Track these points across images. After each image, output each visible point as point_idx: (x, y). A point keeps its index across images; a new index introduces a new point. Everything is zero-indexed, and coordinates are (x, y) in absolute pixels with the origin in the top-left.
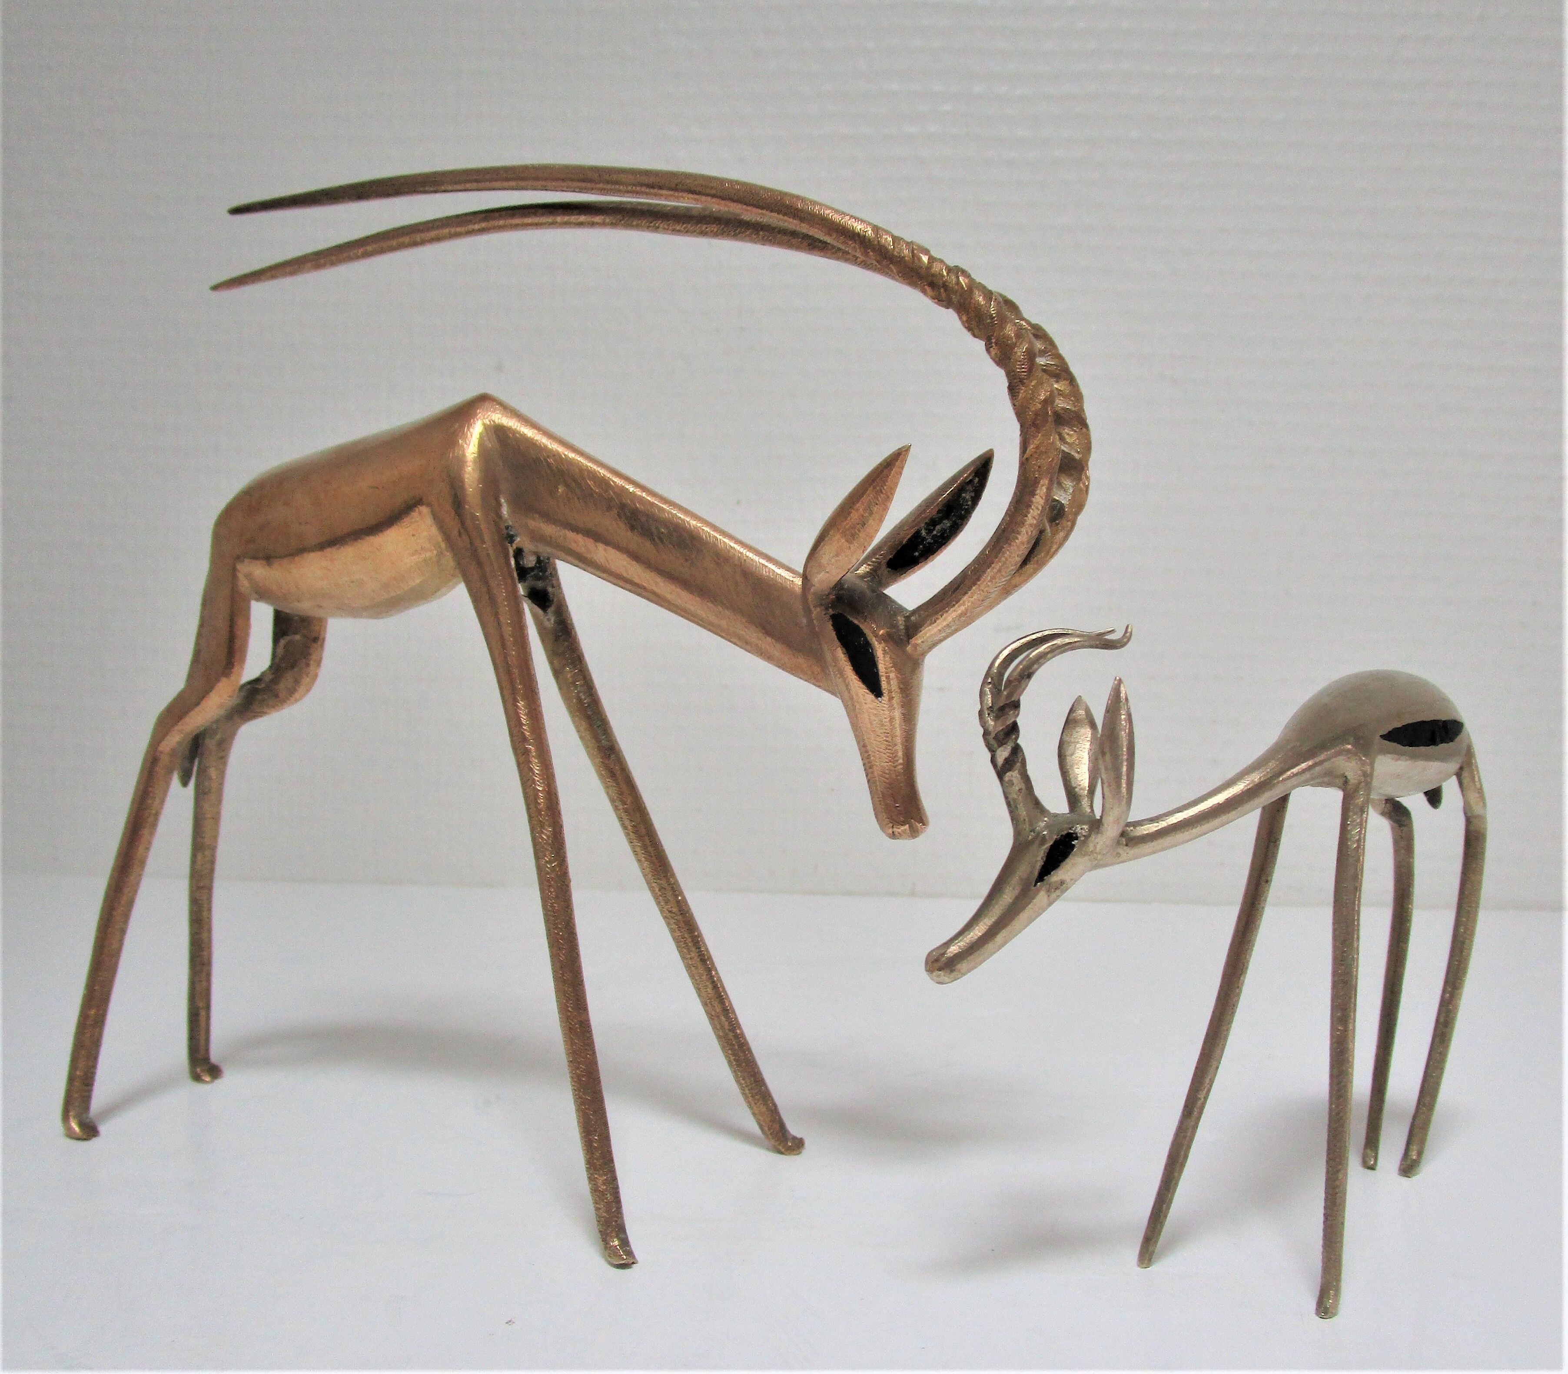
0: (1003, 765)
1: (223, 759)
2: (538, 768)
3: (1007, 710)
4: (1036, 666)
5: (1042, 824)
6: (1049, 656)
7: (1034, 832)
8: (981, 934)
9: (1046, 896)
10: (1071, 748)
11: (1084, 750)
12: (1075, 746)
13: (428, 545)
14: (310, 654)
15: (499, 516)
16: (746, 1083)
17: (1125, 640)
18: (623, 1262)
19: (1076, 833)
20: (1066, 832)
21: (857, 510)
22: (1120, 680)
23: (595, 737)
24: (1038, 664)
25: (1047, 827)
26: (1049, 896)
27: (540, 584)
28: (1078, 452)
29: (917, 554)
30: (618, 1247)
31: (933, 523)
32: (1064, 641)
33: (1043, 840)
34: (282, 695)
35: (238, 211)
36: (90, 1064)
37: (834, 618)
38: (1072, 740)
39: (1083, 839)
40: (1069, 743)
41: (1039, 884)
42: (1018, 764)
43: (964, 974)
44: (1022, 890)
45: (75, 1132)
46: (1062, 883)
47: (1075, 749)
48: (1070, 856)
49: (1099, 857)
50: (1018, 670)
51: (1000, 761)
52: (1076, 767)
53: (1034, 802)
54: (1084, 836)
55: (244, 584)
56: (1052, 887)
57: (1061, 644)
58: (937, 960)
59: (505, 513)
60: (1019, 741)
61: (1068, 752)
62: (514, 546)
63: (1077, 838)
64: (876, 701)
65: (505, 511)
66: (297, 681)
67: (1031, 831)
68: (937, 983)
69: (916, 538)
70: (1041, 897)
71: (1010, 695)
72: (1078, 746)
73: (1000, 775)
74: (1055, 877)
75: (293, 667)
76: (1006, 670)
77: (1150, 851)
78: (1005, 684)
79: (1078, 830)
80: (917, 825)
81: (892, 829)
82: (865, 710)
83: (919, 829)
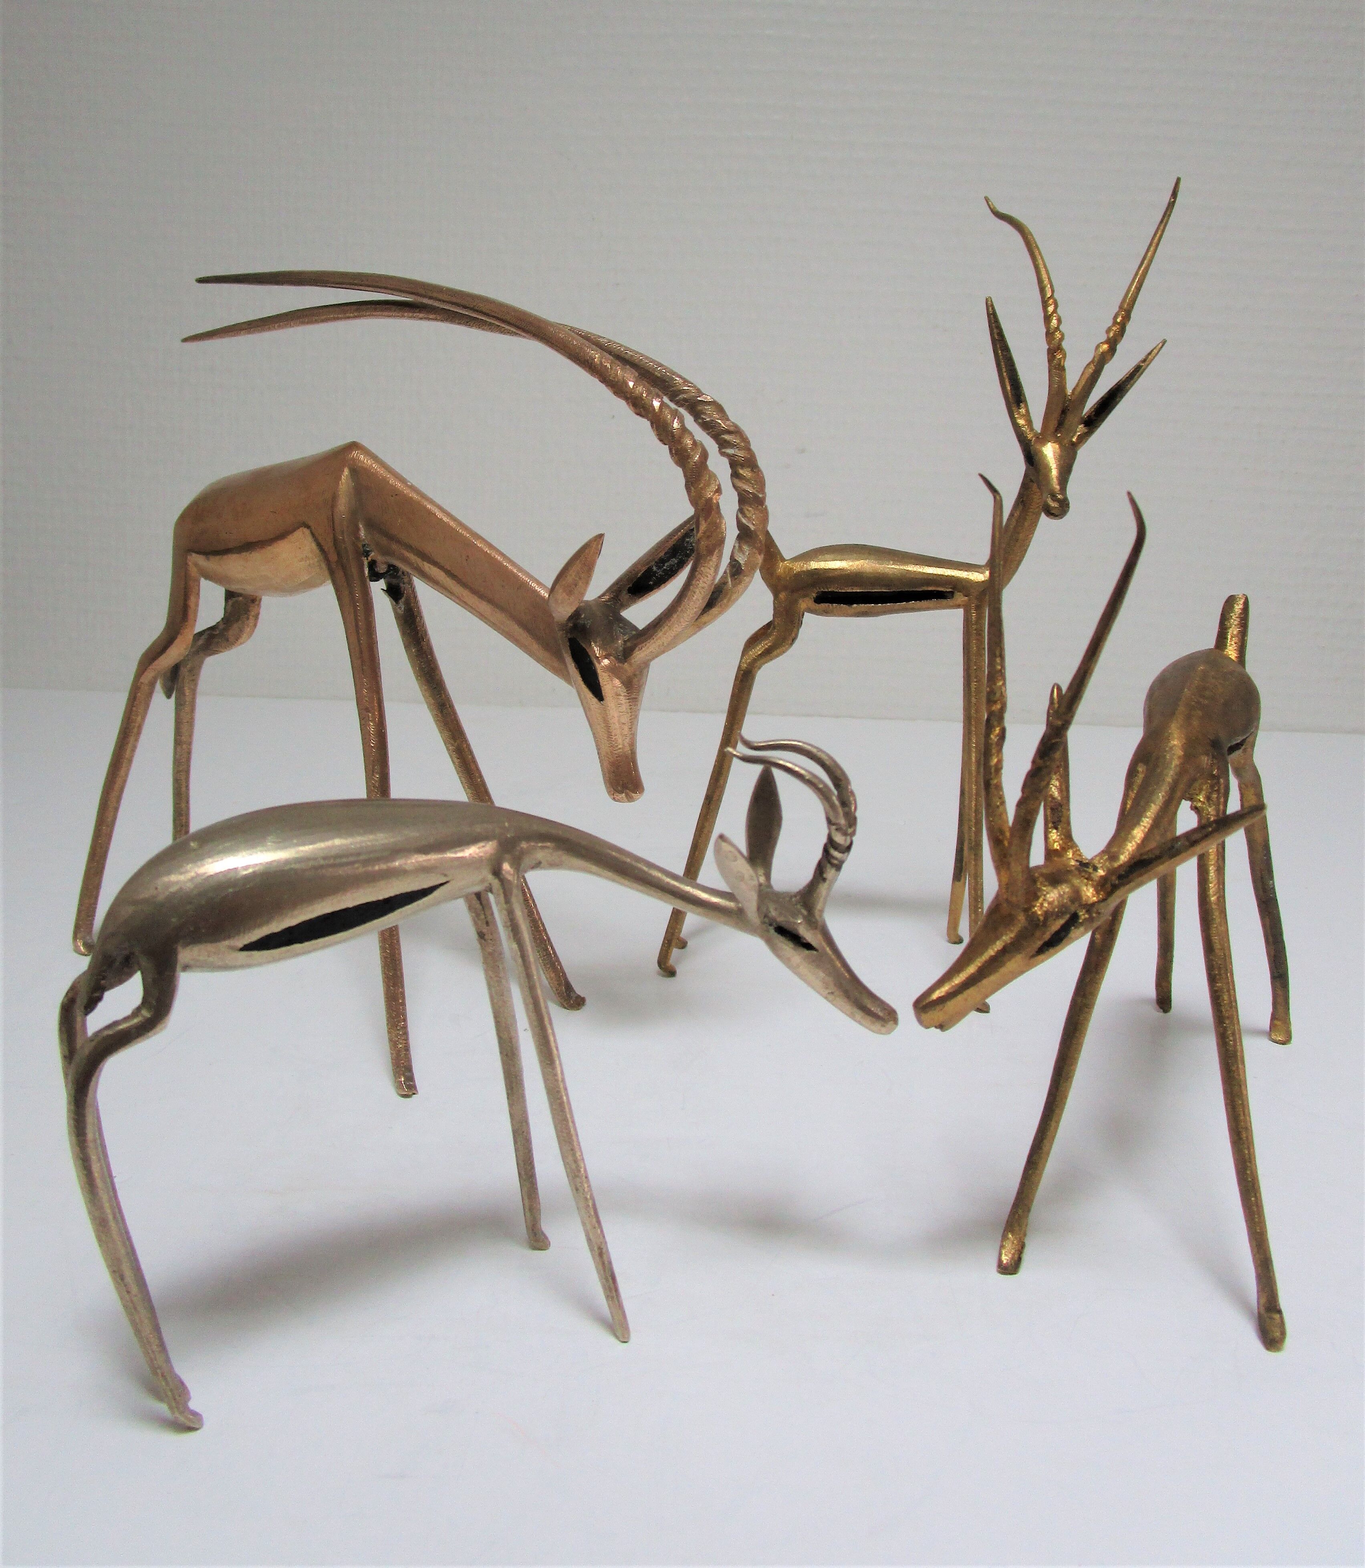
1: (194, 681)
2: (373, 730)
13: (310, 555)
14: (249, 611)
15: (358, 538)
16: (540, 955)
18: (405, 1093)
21: (571, 575)
23: (433, 696)
27: (394, 581)
28: (754, 524)
29: (651, 583)
30: (403, 1083)
31: (662, 561)
34: (232, 639)
35: (201, 281)
36: (92, 901)
37: (570, 640)
45: (82, 952)
55: (193, 571)
59: (363, 535)
62: (370, 559)
64: (599, 703)
65: (362, 533)
66: (241, 631)
69: (649, 573)
75: (237, 620)
80: (633, 794)
81: (613, 795)
82: (592, 709)
83: (635, 797)
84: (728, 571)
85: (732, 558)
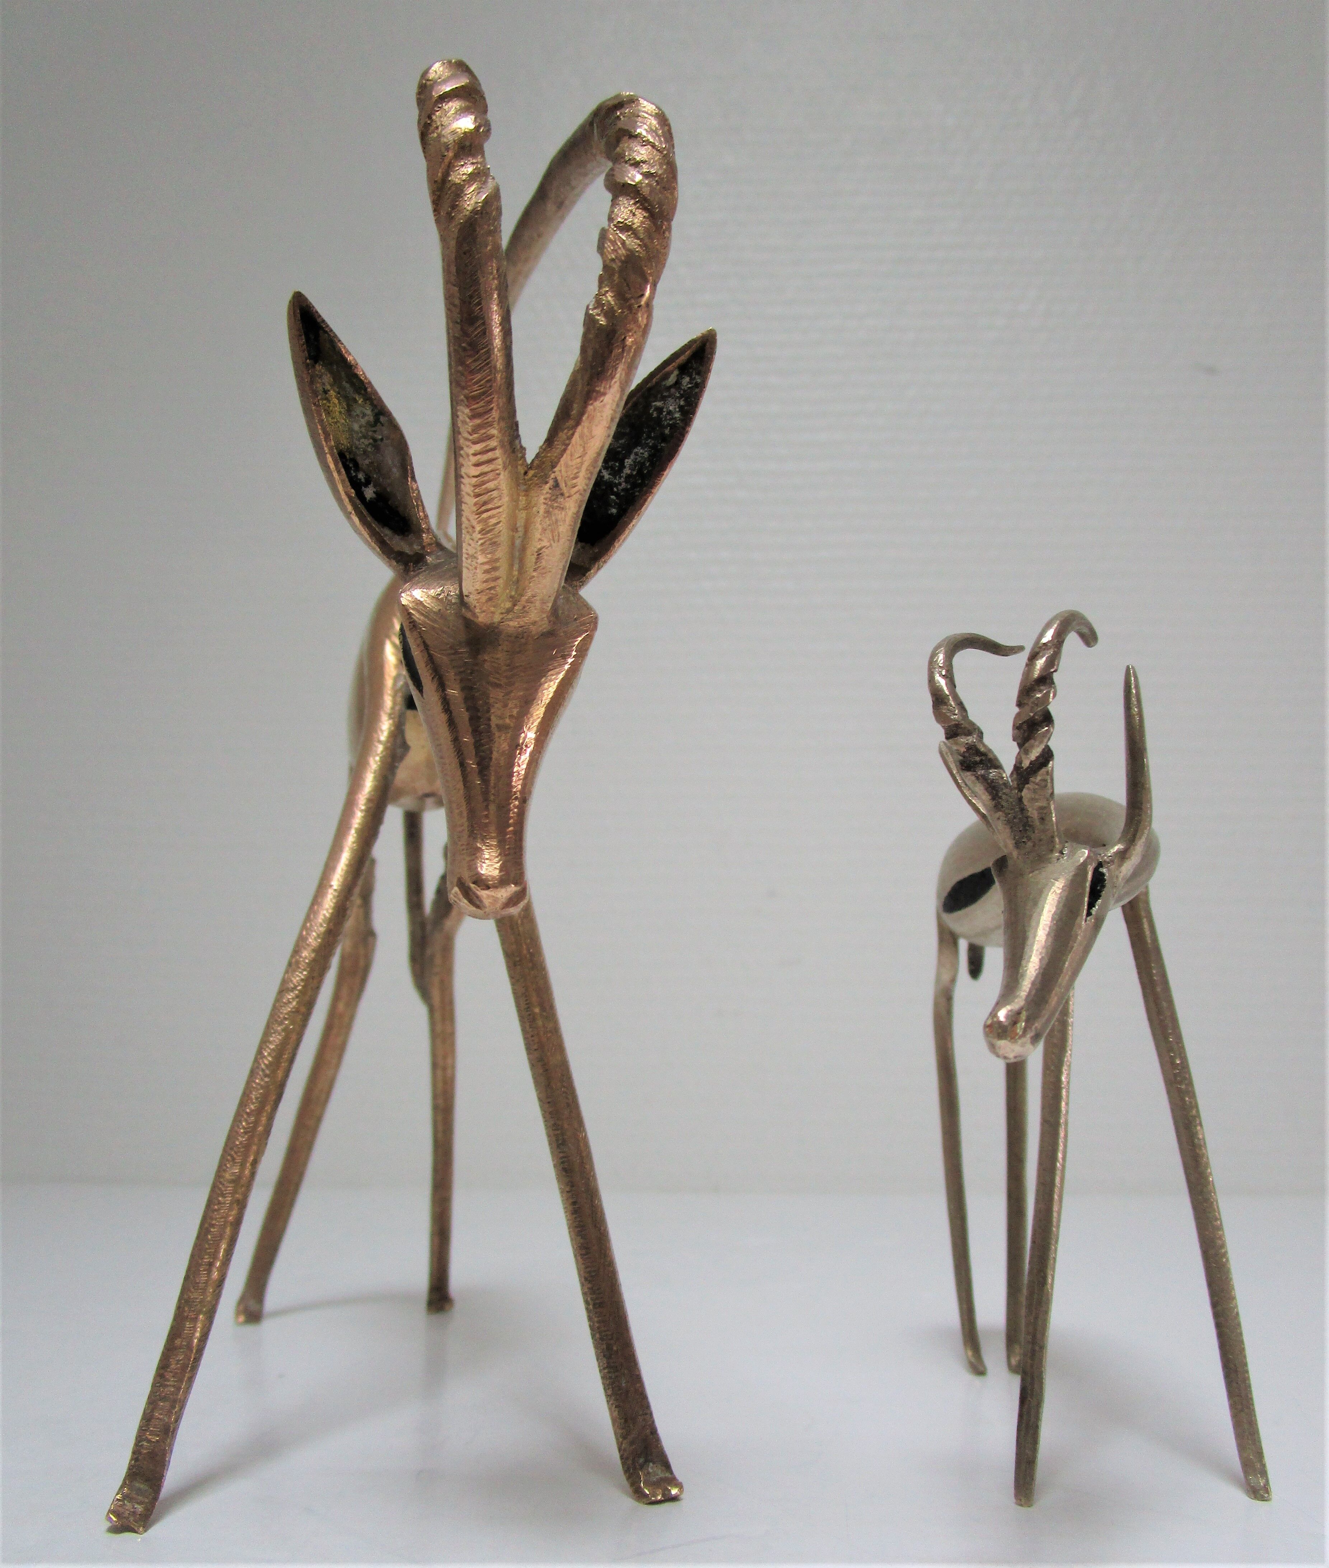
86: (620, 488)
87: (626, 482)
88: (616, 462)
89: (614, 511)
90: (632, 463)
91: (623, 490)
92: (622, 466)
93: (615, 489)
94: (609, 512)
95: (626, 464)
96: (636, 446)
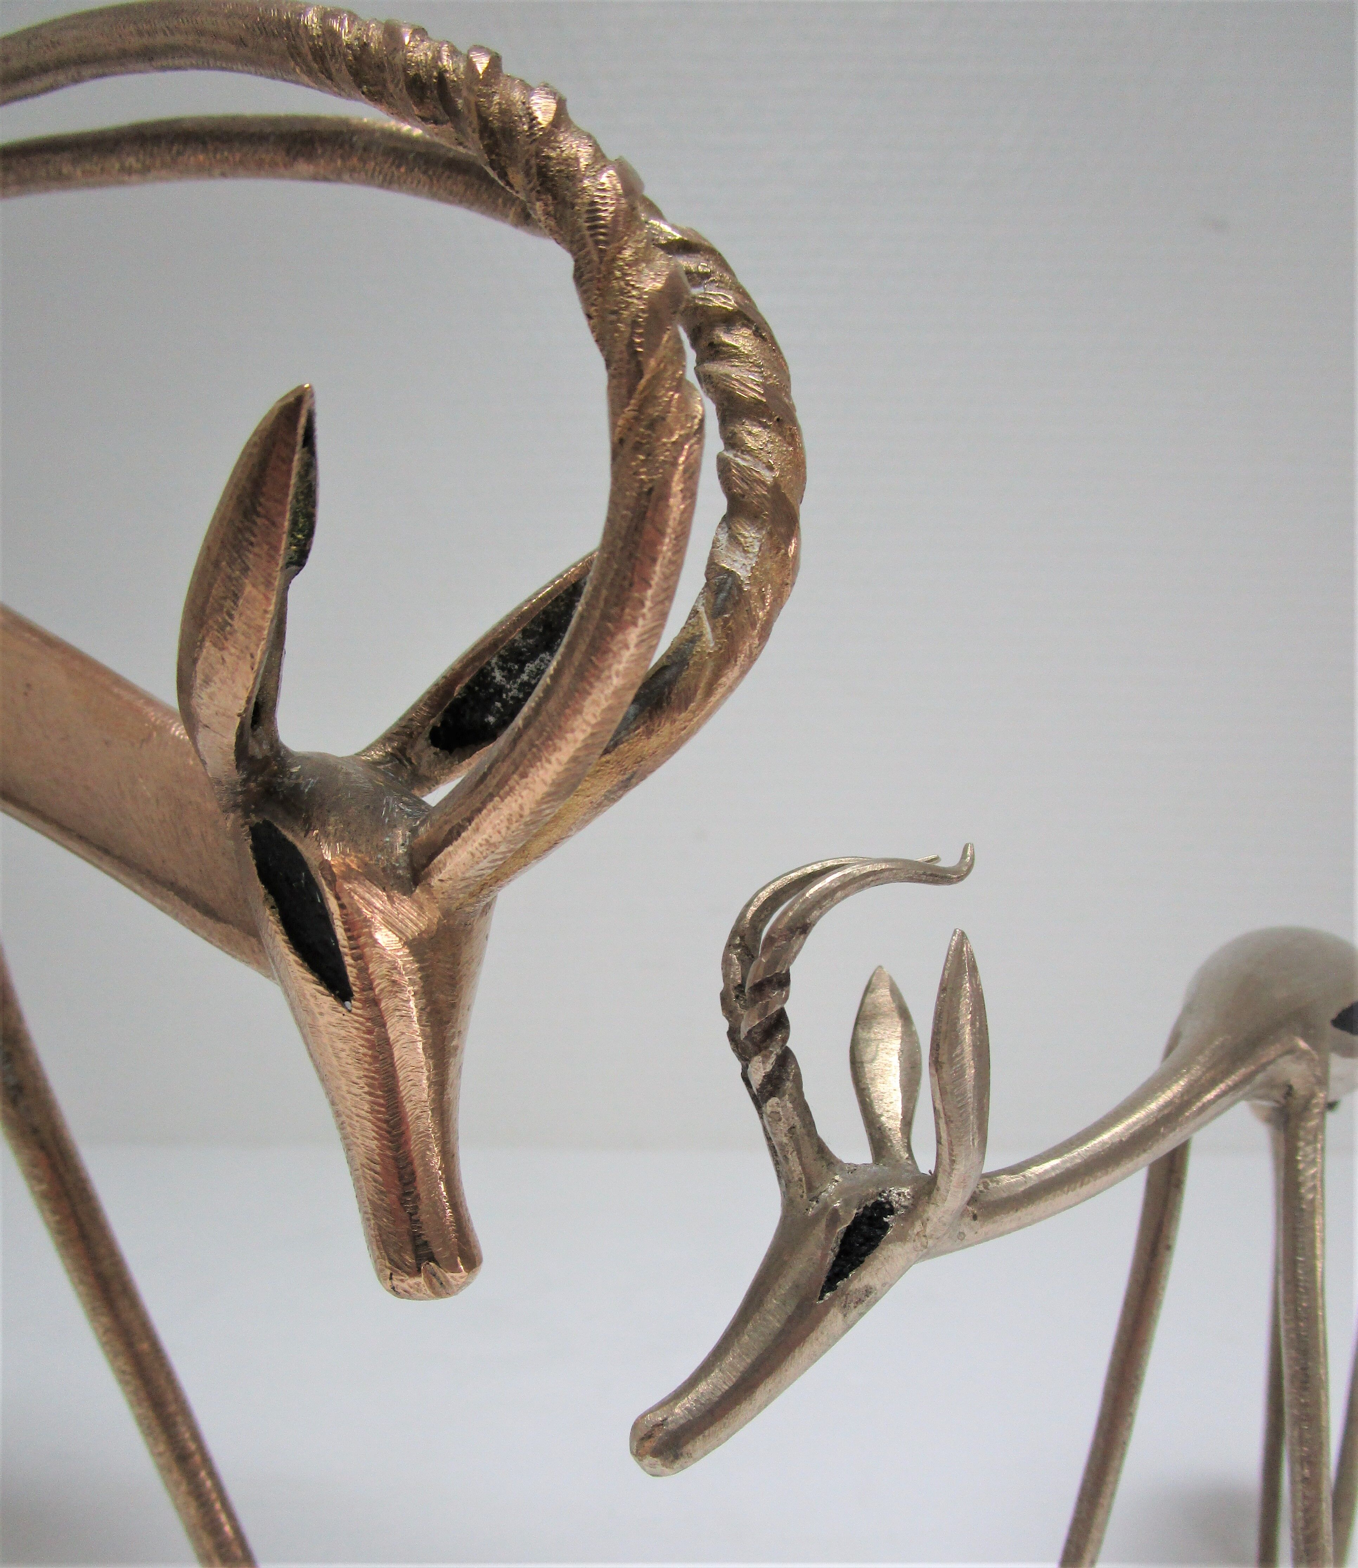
0: (763, 1086)
3: (767, 989)
4: (816, 913)
5: (831, 1188)
6: (839, 894)
7: (817, 1202)
8: (727, 1388)
9: (840, 1316)
10: (873, 1047)
11: (892, 1052)
12: (877, 1047)
17: (965, 869)
19: (890, 1203)
20: (872, 1201)
22: (963, 934)
24: (821, 908)
25: (840, 1192)
26: (845, 1316)
32: (865, 869)
33: (834, 1217)
38: (873, 1036)
39: (902, 1212)
40: (867, 1041)
41: (828, 1294)
42: (789, 1084)
43: (696, 1460)
44: (798, 1307)
46: (868, 1291)
47: (877, 1051)
48: (882, 1244)
49: (931, 1242)
50: (786, 920)
51: (757, 1078)
52: (879, 1081)
53: (816, 1149)
54: (905, 1207)
56: (851, 1301)
57: (858, 875)
58: (649, 1436)
60: (789, 1044)
61: (867, 1057)
63: (892, 1211)
64: (341, 1009)
67: (812, 1200)
68: (653, 1475)
69: (483, 689)
70: (834, 1319)
71: (774, 962)
72: (881, 1046)
73: (759, 1100)
74: (856, 1282)
76: (764, 926)
77: (1014, 1225)
78: (763, 943)
79: (894, 1197)
80: (449, 1275)
81: (391, 1278)
82: (322, 1029)
83: (453, 1282)
84: (702, 609)
85: (713, 569)
86: (510, 694)
87: (519, 690)
88: (516, 664)
89: (491, 719)
90: (534, 670)
91: (513, 698)
92: (521, 671)
93: (504, 696)
94: (486, 720)
95: (526, 668)
96: (543, 651)
